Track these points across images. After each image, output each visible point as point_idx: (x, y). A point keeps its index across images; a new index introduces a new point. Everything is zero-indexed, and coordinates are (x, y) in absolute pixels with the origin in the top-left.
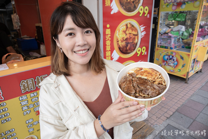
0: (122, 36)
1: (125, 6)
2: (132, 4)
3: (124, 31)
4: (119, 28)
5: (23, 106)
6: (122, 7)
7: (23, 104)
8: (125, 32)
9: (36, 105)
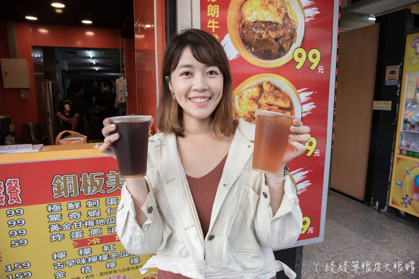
0: (249, 107)
1: (255, 48)
2: (273, 44)
3: (254, 97)
4: (241, 91)
5: (52, 223)
6: (247, 49)
8: (255, 100)
9: (76, 228)
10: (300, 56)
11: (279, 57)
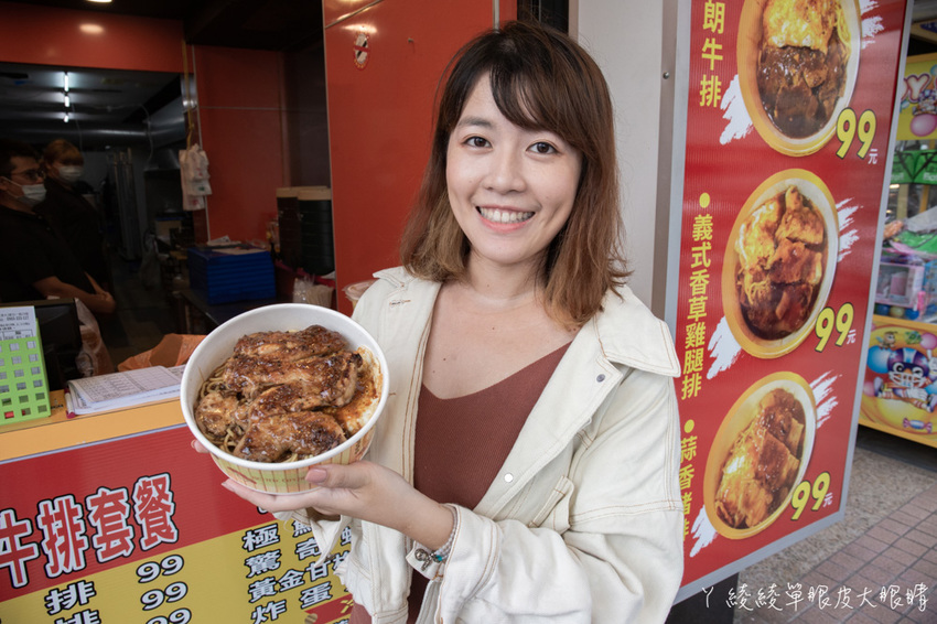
0: (760, 249)
1: (780, 110)
2: (808, 102)
3: (769, 225)
4: (751, 210)
6: (767, 112)
7: (254, 569)
8: (771, 230)
10: (846, 126)
11: (815, 130)
